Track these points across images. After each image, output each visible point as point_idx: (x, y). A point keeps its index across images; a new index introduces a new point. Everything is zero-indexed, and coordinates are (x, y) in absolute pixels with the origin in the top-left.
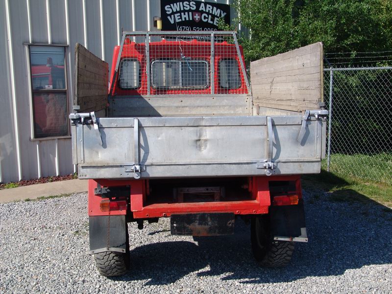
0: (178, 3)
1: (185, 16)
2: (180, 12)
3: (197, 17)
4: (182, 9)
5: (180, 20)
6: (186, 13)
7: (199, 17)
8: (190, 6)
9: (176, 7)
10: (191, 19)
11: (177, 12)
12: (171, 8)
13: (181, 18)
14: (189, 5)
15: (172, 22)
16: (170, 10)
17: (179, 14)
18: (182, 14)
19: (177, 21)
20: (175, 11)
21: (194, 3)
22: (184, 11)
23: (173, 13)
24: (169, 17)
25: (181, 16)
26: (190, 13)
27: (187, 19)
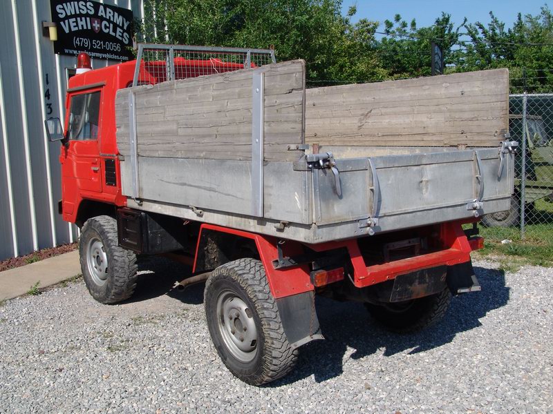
0: (72, 3)
1: (82, 23)
2: (76, 16)
3: (96, 25)
4: (78, 12)
5: (76, 29)
6: (83, 18)
7: (99, 26)
8: (87, 9)
9: (70, 8)
10: (89, 28)
11: (72, 16)
12: (64, 9)
13: (77, 26)
14: (86, 6)
15: (67, 31)
16: (62, 11)
17: (74, 20)
18: (79, 19)
19: (73, 29)
20: (69, 14)
21: (92, 5)
22: (81, 15)
23: (67, 17)
24: (62, 23)
25: (76, 22)
26: (88, 19)
27: (85, 28)
